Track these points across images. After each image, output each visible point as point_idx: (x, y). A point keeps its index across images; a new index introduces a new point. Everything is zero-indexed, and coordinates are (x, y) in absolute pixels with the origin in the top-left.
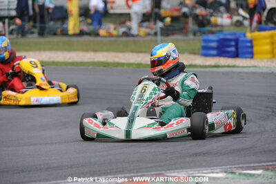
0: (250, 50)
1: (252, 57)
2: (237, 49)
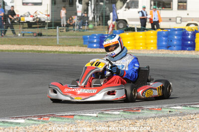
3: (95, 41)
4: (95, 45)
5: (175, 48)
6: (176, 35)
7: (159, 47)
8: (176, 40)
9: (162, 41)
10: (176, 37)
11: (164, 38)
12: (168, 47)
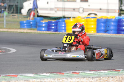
0: (63, 28)
1: (65, 32)
2: (57, 28)
3: (44, 25)
4: (43, 29)
5: (112, 32)
6: (113, 22)
7: (98, 31)
8: (113, 25)
9: (101, 26)
10: (112, 23)
11: (102, 24)
12: (106, 31)
